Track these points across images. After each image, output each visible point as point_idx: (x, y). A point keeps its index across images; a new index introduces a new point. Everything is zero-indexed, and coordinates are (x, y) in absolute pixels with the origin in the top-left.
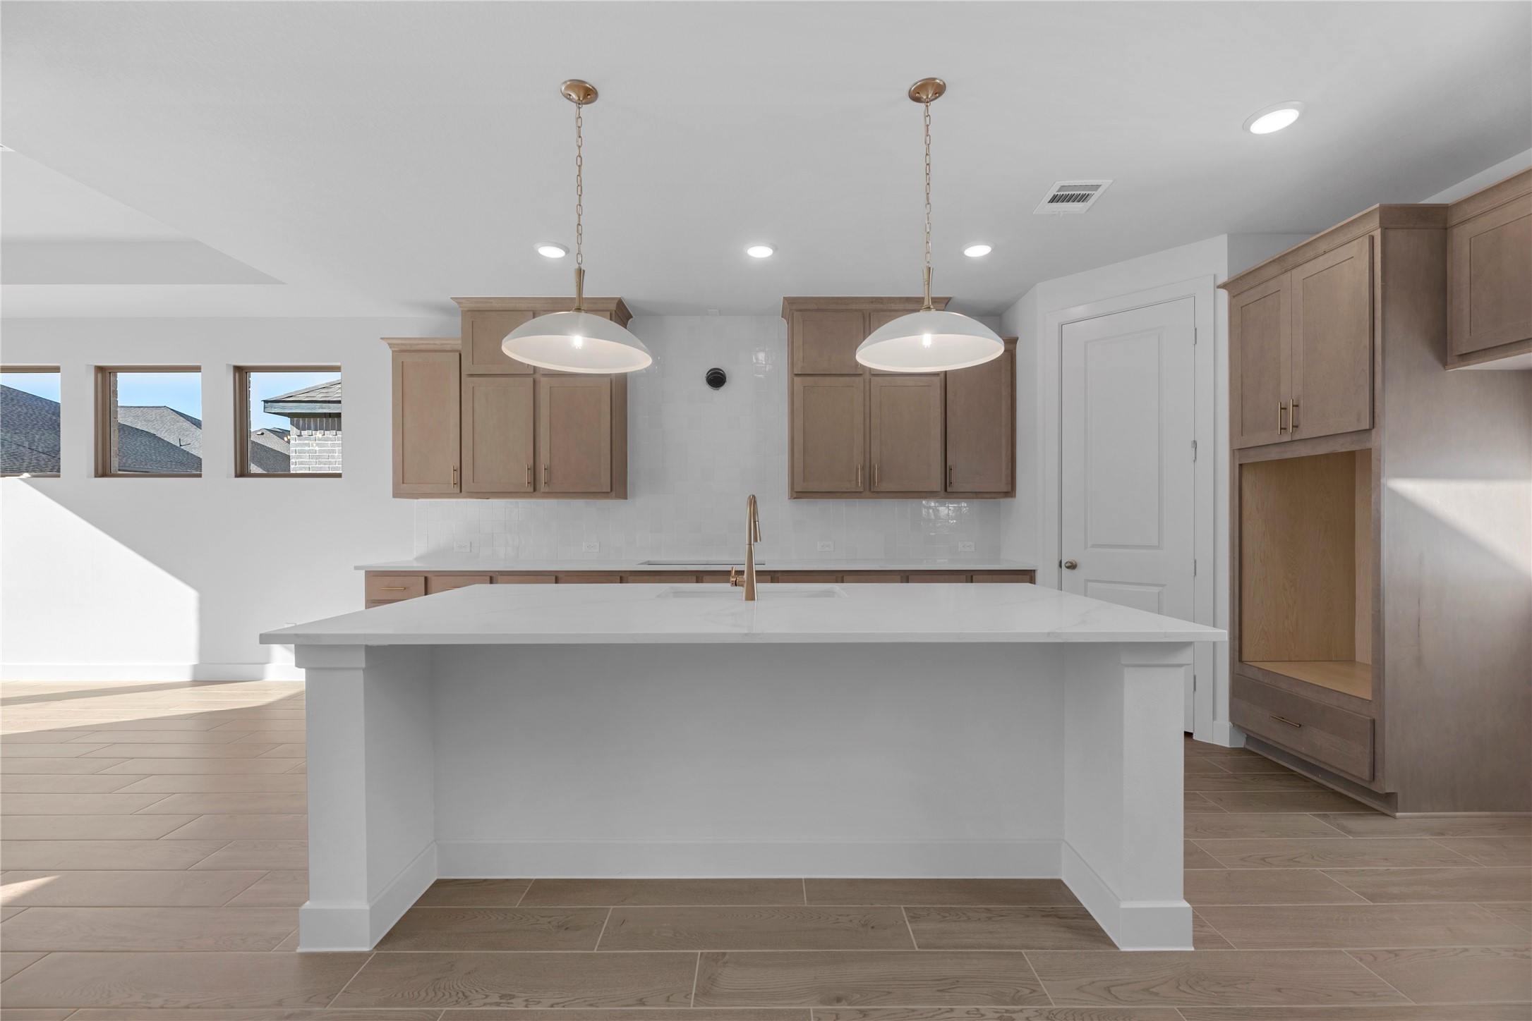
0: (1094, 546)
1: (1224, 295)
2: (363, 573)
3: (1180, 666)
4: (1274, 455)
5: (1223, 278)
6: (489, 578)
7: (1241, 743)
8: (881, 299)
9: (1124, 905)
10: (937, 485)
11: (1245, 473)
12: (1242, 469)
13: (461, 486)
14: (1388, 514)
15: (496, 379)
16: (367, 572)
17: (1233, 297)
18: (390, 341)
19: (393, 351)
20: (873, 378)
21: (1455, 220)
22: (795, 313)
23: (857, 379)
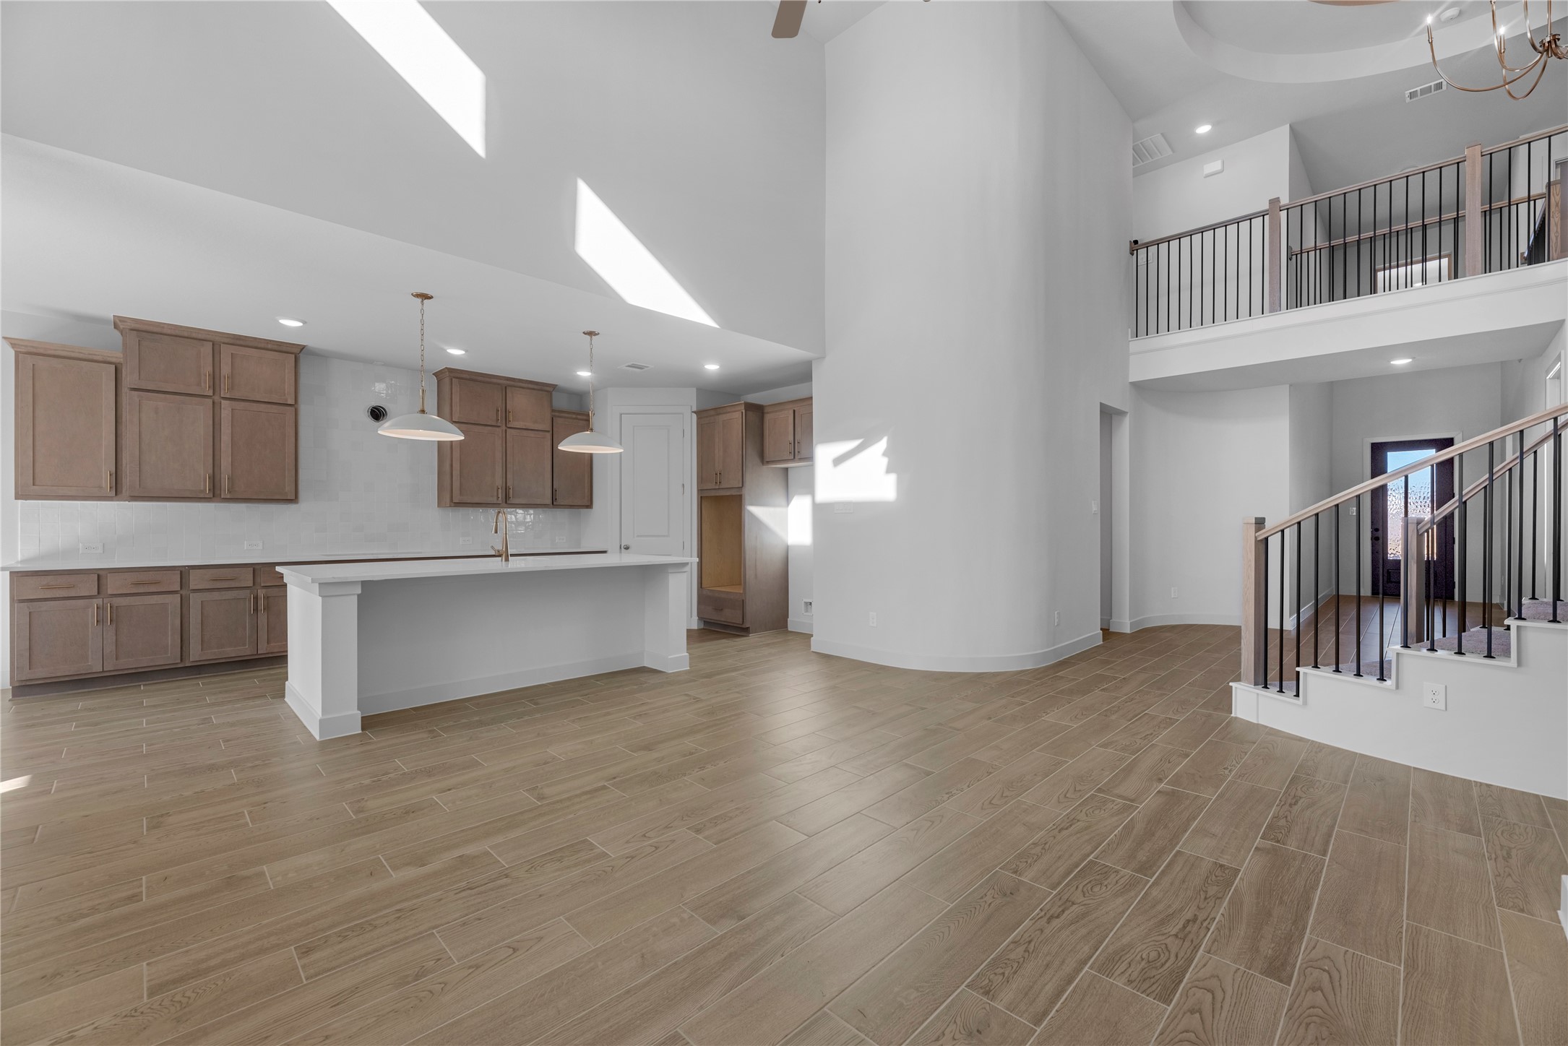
0: (638, 536)
1: (695, 416)
2: (7, 573)
3: (685, 572)
4: (713, 494)
5: (695, 409)
6: (179, 572)
7: (702, 627)
8: (514, 379)
9: (670, 657)
10: (549, 501)
11: (703, 501)
12: (702, 499)
13: (117, 490)
14: (747, 521)
15: (168, 396)
16: (11, 572)
17: (699, 419)
18: (13, 342)
19: (16, 352)
20: (508, 430)
21: (766, 411)
22: (453, 379)
23: (497, 429)
